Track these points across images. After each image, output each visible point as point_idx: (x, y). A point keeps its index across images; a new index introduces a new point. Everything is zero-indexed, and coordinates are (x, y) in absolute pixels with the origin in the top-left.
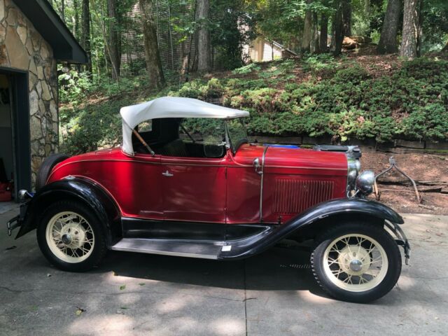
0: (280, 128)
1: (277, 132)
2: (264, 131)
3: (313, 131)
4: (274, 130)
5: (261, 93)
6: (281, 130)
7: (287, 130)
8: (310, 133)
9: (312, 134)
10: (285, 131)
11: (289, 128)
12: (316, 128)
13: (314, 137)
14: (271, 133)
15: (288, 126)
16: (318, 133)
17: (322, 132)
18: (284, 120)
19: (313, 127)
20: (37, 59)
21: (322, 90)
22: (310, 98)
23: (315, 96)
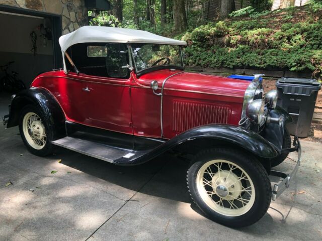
0: (265, 62)
1: (262, 66)
2: (251, 65)
3: (295, 66)
4: (260, 64)
5: (257, 33)
6: (265, 64)
7: (271, 64)
8: (291, 67)
9: (293, 69)
10: (269, 65)
11: (273, 63)
12: (298, 63)
13: (294, 71)
14: (257, 67)
15: (272, 61)
16: (299, 68)
17: (303, 67)
18: (270, 56)
19: (295, 62)
20: (70, 7)
21: (315, 29)
22: (300, 36)
23: (305, 34)
